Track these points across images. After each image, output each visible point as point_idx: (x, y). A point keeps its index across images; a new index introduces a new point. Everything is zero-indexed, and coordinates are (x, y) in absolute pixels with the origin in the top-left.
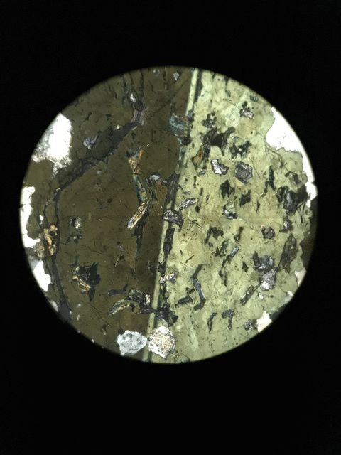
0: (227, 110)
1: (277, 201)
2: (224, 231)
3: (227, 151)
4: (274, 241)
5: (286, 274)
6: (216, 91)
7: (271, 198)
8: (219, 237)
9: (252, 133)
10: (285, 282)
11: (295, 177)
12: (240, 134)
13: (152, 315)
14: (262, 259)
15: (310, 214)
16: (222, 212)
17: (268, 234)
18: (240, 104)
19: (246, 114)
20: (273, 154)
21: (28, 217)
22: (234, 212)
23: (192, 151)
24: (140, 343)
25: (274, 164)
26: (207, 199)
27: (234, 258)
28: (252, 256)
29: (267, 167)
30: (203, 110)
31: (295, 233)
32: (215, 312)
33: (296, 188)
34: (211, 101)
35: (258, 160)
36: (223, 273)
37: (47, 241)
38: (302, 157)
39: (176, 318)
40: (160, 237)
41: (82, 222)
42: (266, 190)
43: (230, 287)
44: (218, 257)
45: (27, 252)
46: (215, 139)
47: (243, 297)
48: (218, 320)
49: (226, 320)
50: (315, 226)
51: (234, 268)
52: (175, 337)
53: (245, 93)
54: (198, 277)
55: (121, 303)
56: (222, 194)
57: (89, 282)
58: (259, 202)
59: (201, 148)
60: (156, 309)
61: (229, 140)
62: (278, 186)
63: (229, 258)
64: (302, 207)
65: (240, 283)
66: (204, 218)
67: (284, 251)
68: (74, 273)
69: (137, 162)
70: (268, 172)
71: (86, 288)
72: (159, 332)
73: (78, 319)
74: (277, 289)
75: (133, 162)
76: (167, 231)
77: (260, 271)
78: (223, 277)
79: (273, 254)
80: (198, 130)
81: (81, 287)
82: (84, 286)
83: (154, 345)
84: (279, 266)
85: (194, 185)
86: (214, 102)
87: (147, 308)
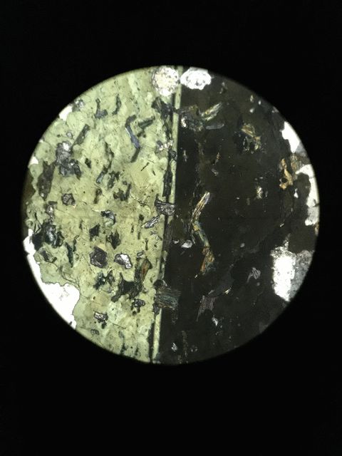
0: (121, 318)
1: (63, 232)
2: (112, 198)
3: (118, 278)
4: (61, 192)
5: (46, 160)
6: (133, 336)
7: (69, 234)
8: (117, 192)
9: (94, 298)
10: (46, 152)
11: (46, 259)
12: (105, 295)
13: (177, 106)
14: (72, 173)
15: (28, 222)
16: (117, 218)
17: (69, 199)
18: (109, 325)
19: (102, 316)
20: (71, 279)
21: (310, 195)
22: (105, 217)
23: (152, 275)
24: (187, 77)
25: (69, 270)
26: (132, 229)
27: (100, 172)
28: (83, 175)
29: (75, 266)
30: (144, 316)
31: (41, 202)
32: (115, 116)
33: (44, 247)
34: (137, 326)
35: (86, 271)
36: (110, 156)
37: (287, 170)
38: (42, 278)
39: (154, 105)
40: (176, 185)
41: (256, 194)
42: (75, 242)
43: (101, 141)
44: (116, 171)
45: (308, 160)
46: (131, 289)
47: (89, 134)
48: (110, 108)
49: (103, 108)
50: (22, 210)
51: (99, 161)
52: (153, 86)
53: (105, 336)
54: (134, 149)
55: (209, 116)
56: (118, 235)
57: (244, 135)
58: (79, 230)
59: (143, 278)
60: (174, 114)
61: (116, 289)
62: (63, 248)
63: (105, 170)
64: (37, 229)
65: (91, 149)
67: (51, 182)
68: (259, 143)
69: (206, 259)
70: (74, 260)
71: (246, 128)
72: (169, 90)
73: (252, 97)
74: (54, 144)
75: (210, 259)
76: (170, 193)
77: (72, 161)
78: (109, 151)
79: (61, 179)
80: (148, 295)
81: (251, 130)
82: (248, 130)
83: (173, 76)
84: (54, 167)
85: (147, 242)
86: (135, 325)
87: (184, 113)
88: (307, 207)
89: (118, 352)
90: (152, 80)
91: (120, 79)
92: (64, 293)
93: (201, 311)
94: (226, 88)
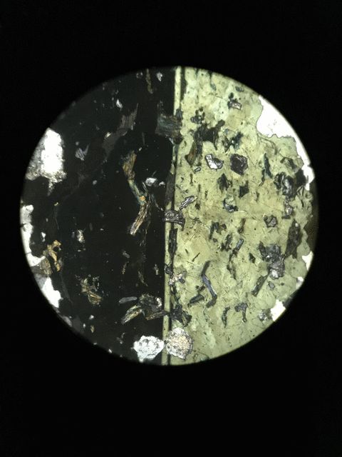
0: (214, 104)
1: (276, 189)
2: (227, 225)
3: (219, 145)
4: (278, 229)
5: (294, 260)
6: (201, 86)
7: (269, 186)
8: (223, 232)
9: (242, 123)
10: (294, 268)
11: (291, 161)
12: (231, 126)
13: (166, 318)
14: (268, 248)
15: (310, 198)
16: (222, 206)
17: (270, 221)
18: (226, 97)
19: (233, 105)
20: (266, 142)
21: (30, 236)
22: (234, 205)
23: (185, 149)
24: (157, 347)
25: (268, 151)
26: (206, 195)
27: (240, 250)
28: (257, 246)
29: (262, 156)
30: (191, 107)
31: (297, 218)
32: (228, 306)
33: (293, 173)
34: (197, 97)
35: (251, 150)
36: (231, 266)
37: (53, 259)
38: (295, 141)
39: (189, 318)
40: (164, 240)
41: (84, 234)
42: (263, 179)
43: (240, 280)
44: (224, 252)
45: (33, 271)
46: (207, 134)
47: (253, 287)
48: (233, 313)
49: (240, 314)
50: (317, 209)
51: (241, 261)
52: (191, 337)
54: (207, 274)
55: (134, 310)
56: (220, 189)
57: (99, 293)
58: (259, 192)
59: (193, 146)
60: (169, 311)
61: (220, 134)
62: (275, 173)
63: (235, 252)
64: (301, 192)
65: (249, 272)
66: (205, 214)
67: (289, 237)
68: (83, 286)
69: (131, 167)
70: (263, 161)
71: (97, 299)
72: (175, 334)
73: (92, 331)
74: (286, 276)
75: (128, 167)
76: (170, 232)
77: (268, 260)
78: (232, 271)
79: (279, 242)
80: (188, 128)
81: (92, 298)
82: (95, 298)
83: (172, 348)
84: (286, 253)
85: (191, 182)
86: (200, 98)
87: (160, 311)
88: (32, 223)
90: (192, 343)
92: (272, 127)
93: (134, 115)
94: (118, 338)
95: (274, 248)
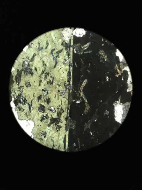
0: (52, 133)
1: (26, 98)
2: (46, 83)
3: (50, 117)
4: (25, 82)
5: (18, 69)
6: (57, 141)
7: (29, 99)
8: (48, 81)
9: (40, 125)
10: (18, 65)
11: (20, 110)
12: (45, 124)
13: (72, 44)
14: (29, 74)
15: (12, 95)
16: (49, 92)
17: (28, 85)
18: (47, 137)
19: (44, 133)
20: (31, 118)
21: (128, 79)
22: (44, 92)
23: (64, 115)
24: (76, 32)
25: (30, 114)
26: (55, 96)
27: (41, 73)
28: (34, 74)
29: (32, 112)
30: (62, 132)
31: (17, 86)
32: (46, 49)
33: (19, 105)
34: (59, 136)
35: (37, 114)
36: (45, 66)
37: (119, 69)
38: (18, 118)
39: (62, 44)
40: (73, 77)
41: (106, 80)
42: (32, 102)
43: (41, 60)
44: (48, 72)
45: (127, 64)
46: (55, 121)
47: (36, 57)
48: (45, 46)
49: (41, 46)
50: (9, 90)
51: (40, 68)
52: (62, 36)
53: (46, 141)
54: (55, 63)
55: (85, 48)
56: (49, 99)
57: (100, 55)
58: (33, 97)
59: (61, 116)
60: (71, 47)
61: (50, 121)
62: (27, 105)
63: (43, 72)
64: (16, 97)
65: (37, 63)
67: (21, 78)
68: (106, 58)
69: (86, 107)
70: (32, 110)
71: (101, 52)
72: (69, 37)
73: (103, 39)
74: (21, 62)
75: (88, 107)
76: (70, 81)
77: (29, 69)
78: (44, 64)
79: (25, 76)
80: (63, 123)
81: (103, 53)
82: (102, 53)
83: (70, 32)
84: (22, 72)
85: (61, 101)
86: (58, 136)
87: (75, 47)
88: (127, 84)
89: (51, 148)
90: (61, 34)
91: (48, 34)
92: (28, 124)
93: (85, 129)
94: (92, 36)
95: (27, 74)
